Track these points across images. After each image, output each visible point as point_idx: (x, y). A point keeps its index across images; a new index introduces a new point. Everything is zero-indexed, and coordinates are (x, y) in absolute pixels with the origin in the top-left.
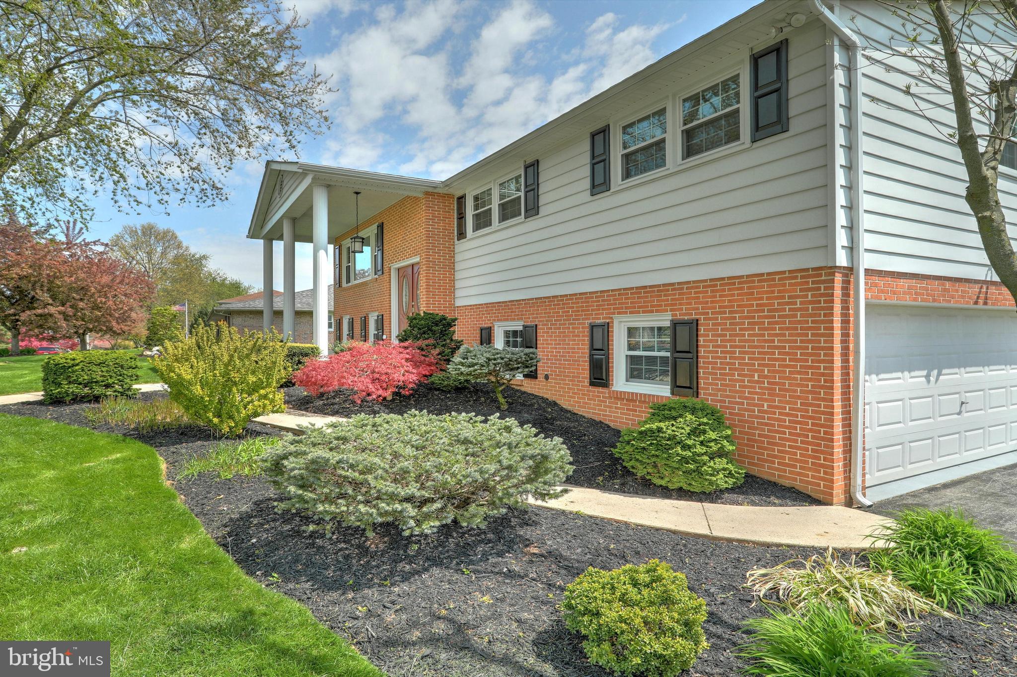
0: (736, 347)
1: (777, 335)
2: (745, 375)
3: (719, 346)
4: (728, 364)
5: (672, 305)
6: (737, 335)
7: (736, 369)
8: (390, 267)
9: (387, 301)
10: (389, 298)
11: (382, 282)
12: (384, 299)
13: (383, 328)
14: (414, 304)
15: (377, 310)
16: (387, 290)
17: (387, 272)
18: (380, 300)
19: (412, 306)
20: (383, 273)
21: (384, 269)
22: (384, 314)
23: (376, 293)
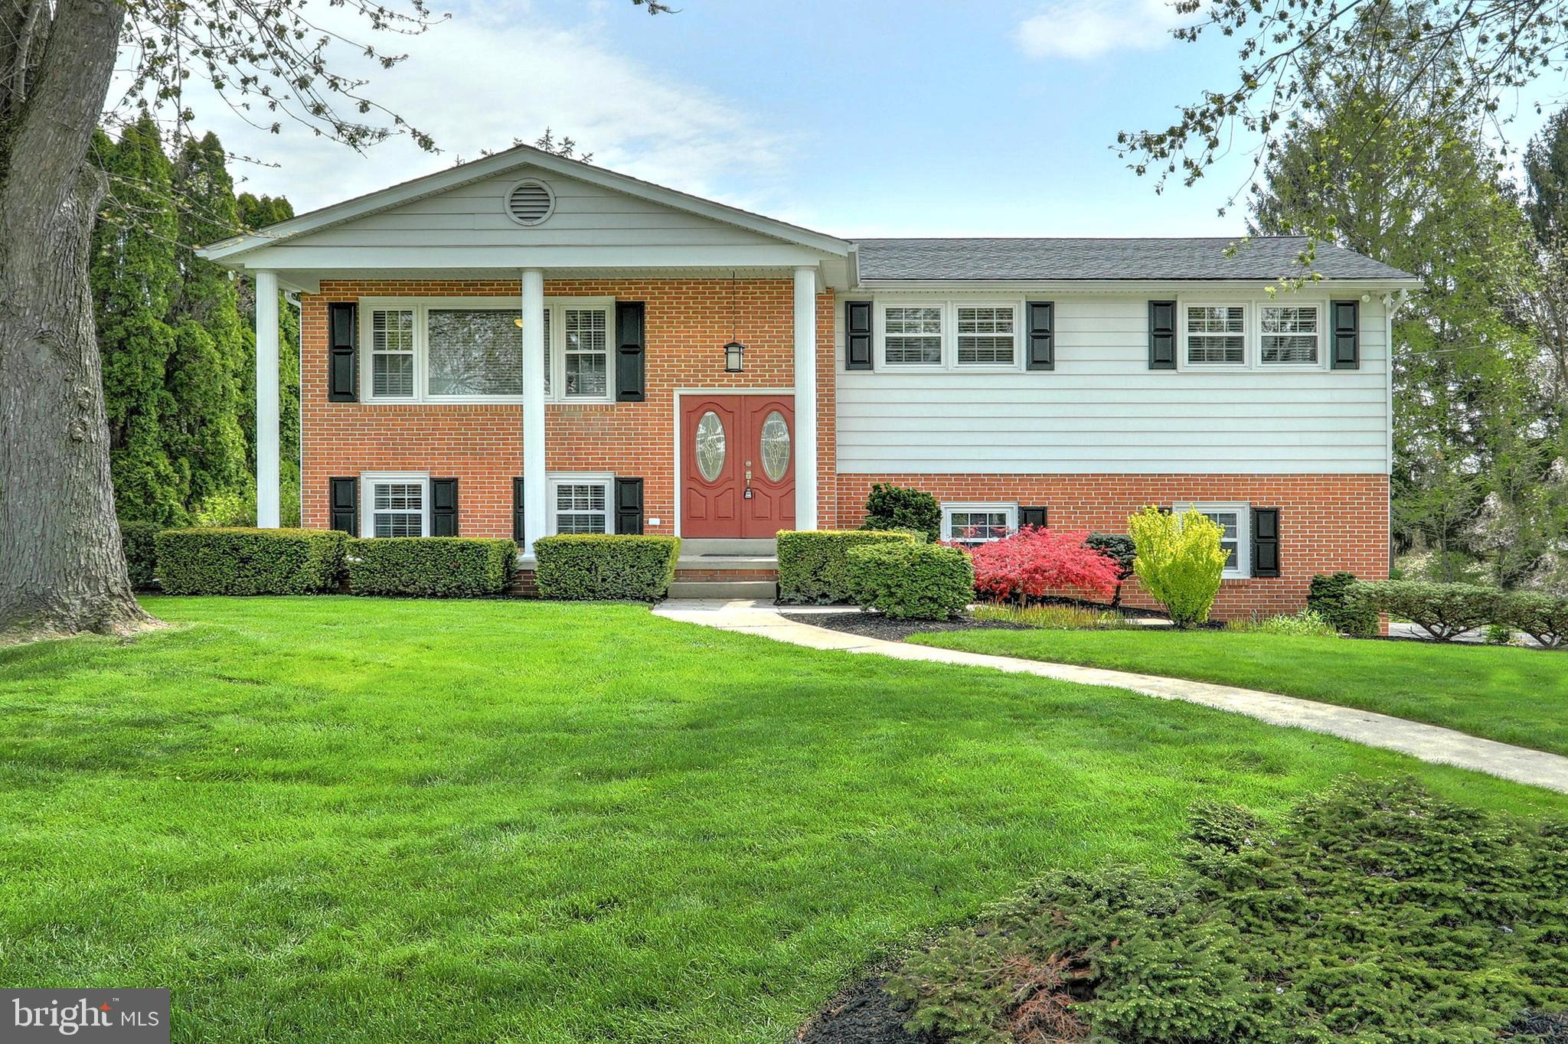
0: (1315, 532)
1: (1348, 522)
2: (1323, 555)
3: (1299, 532)
4: (1308, 546)
5: (1251, 494)
6: (1315, 522)
7: (1315, 550)
8: (672, 391)
9: (658, 454)
10: (667, 449)
11: (639, 415)
12: (648, 449)
13: (641, 504)
14: (749, 463)
15: (610, 469)
16: (660, 434)
17: (663, 400)
18: (626, 449)
19: (747, 468)
20: (642, 399)
21: (648, 393)
22: (648, 478)
23: (607, 434)
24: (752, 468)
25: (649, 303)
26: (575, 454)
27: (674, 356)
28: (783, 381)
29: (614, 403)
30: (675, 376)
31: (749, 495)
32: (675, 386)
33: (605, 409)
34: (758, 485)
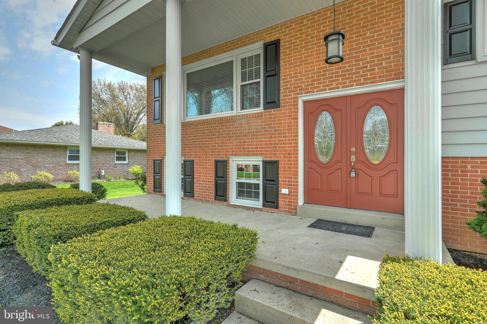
8: (297, 98)
9: (288, 144)
10: (294, 140)
11: (276, 117)
12: (281, 140)
13: (278, 177)
14: (353, 149)
15: (260, 155)
16: (289, 130)
17: (291, 105)
18: (269, 141)
19: (352, 153)
20: (278, 106)
21: (282, 102)
22: (282, 161)
23: (259, 132)
24: (356, 153)
25: (283, 39)
26: (242, 145)
27: (298, 73)
28: (383, 76)
29: (263, 111)
30: (298, 87)
31: (353, 174)
32: (299, 94)
33: (259, 115)
34: (359, 166)
